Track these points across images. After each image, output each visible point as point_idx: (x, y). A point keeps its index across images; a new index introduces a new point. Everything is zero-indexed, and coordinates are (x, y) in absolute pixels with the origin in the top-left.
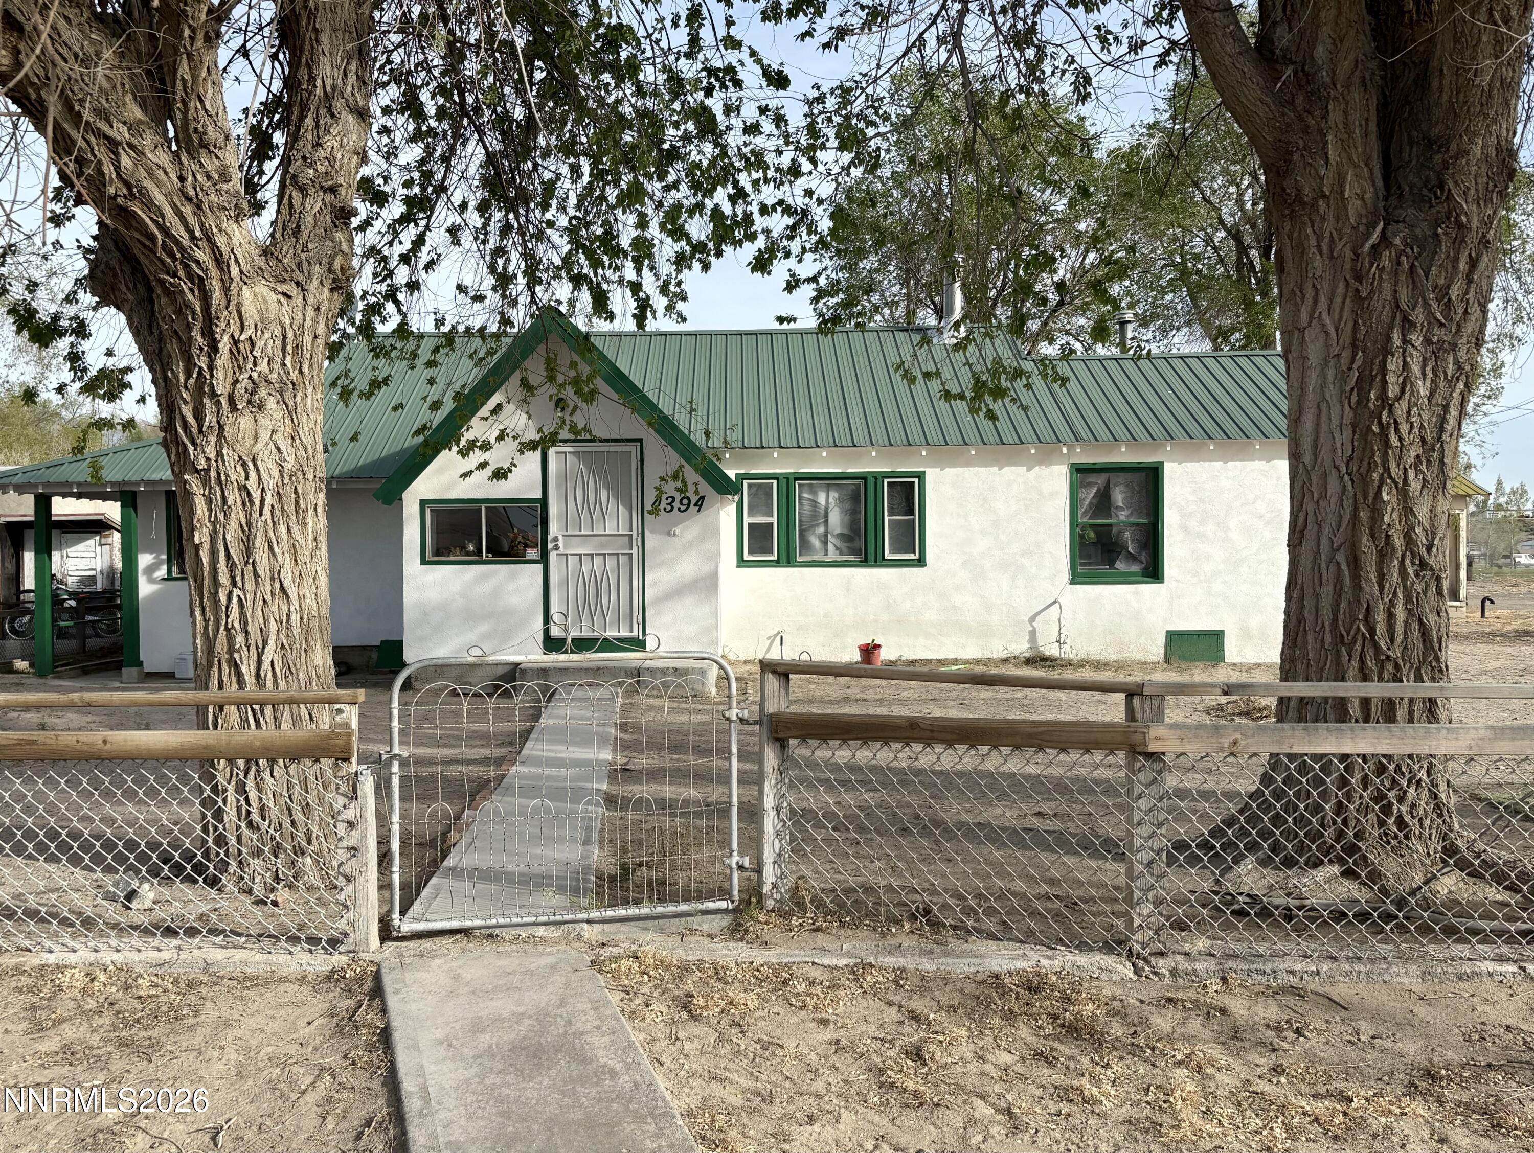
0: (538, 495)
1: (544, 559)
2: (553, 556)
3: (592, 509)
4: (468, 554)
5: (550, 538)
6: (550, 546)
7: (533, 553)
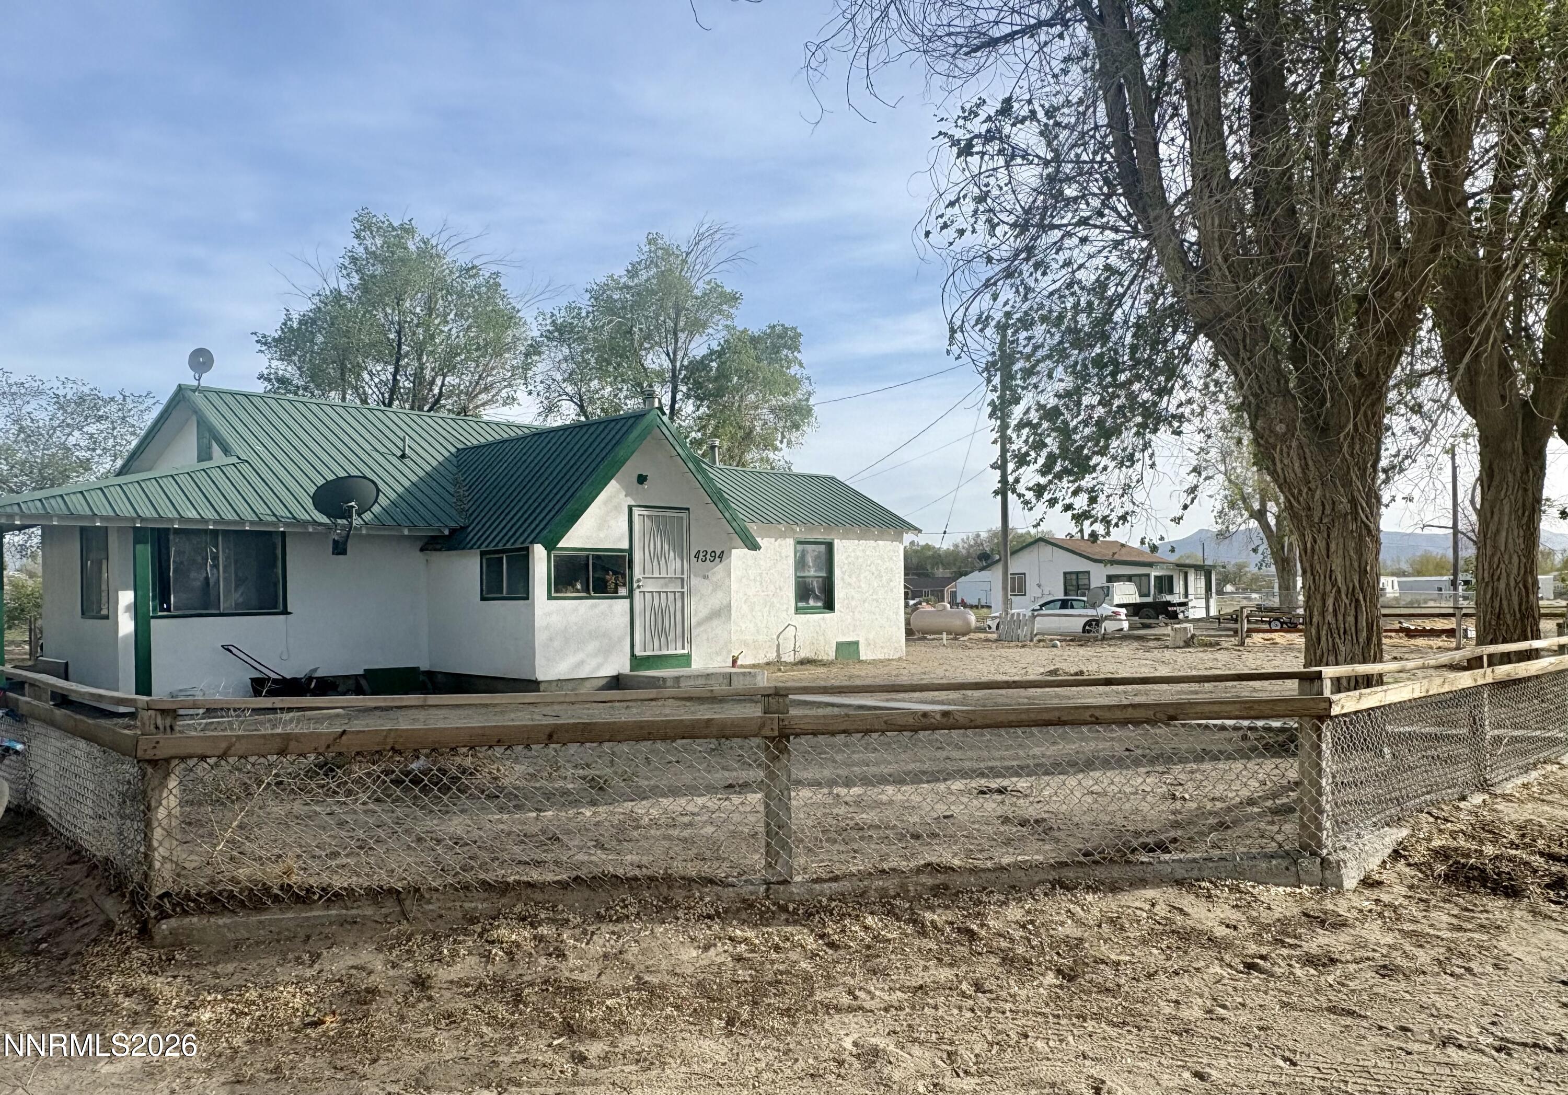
0: (625, 546)
1: (630, 596)
2: (637, 593)
3: (658, 557)
4: (578, 591)
5: (635, 579)
6: (635, 585)
7: (623, 591)
